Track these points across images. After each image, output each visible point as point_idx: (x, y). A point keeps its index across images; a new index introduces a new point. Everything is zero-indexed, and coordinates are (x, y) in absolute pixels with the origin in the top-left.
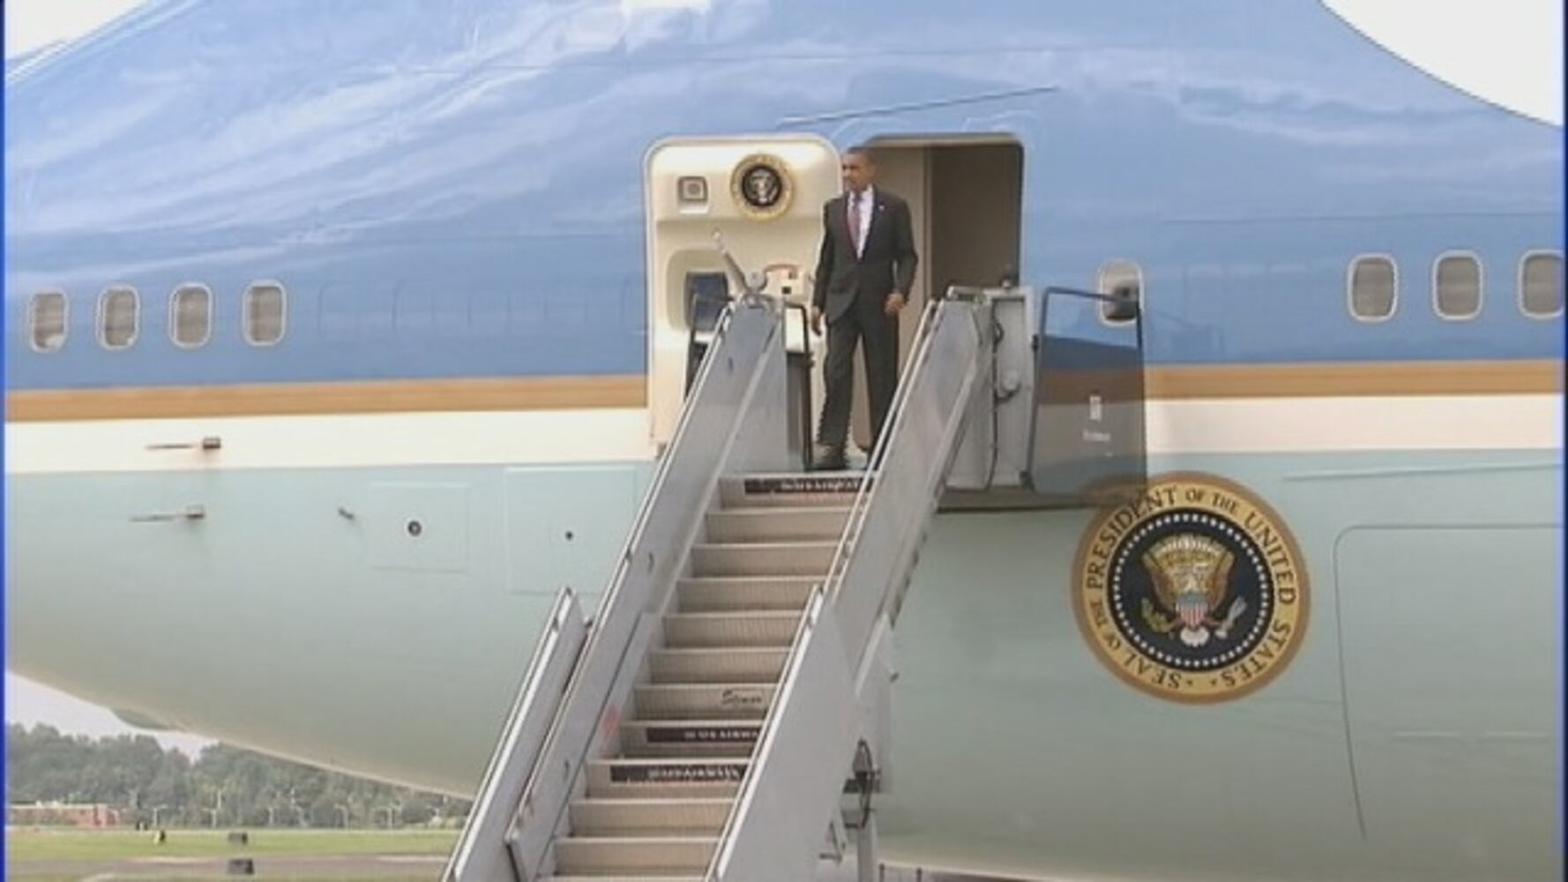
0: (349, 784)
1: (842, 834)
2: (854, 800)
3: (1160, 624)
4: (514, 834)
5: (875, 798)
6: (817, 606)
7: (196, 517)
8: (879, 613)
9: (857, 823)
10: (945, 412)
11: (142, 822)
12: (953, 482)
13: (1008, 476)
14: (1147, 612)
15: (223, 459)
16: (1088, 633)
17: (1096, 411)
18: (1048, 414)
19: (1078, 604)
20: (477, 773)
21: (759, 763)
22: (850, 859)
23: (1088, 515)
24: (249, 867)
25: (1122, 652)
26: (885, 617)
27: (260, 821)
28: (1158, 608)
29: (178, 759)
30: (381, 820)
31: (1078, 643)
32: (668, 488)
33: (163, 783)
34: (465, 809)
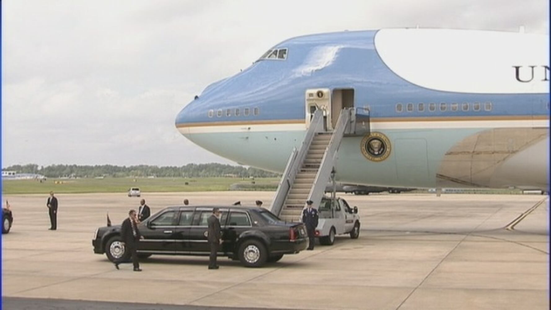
0: (267, 172)
1: (331, 179)
2: (332, 174)
3: (372, 151)
4: (288, 178)
5: (336, 174)
6: (327, 149)
7: (247, 138)
8: (335, 150)
9: (333, 177)
10: (344, 124)
11: (241, 177)
12: (346, 133)
13: (352, 132)
14: (370, 149)
15: (251, 130)
16: (362, 153)
17: (364, 123)
18: (358, 125)
19: (361, 149)
20: (283, 171)
21: (320, 169)
22: (332, 182)
23: (362, 138)
24: (254, 183)
25: (367, 155)
26: (336, 151)
27: (256, 177)
28: (372, 149)
29: (245, 169)
30: (271, 177)
31: (362, 154)
32: (308, 134)
33: (243, 172)
34: (282, 176)
